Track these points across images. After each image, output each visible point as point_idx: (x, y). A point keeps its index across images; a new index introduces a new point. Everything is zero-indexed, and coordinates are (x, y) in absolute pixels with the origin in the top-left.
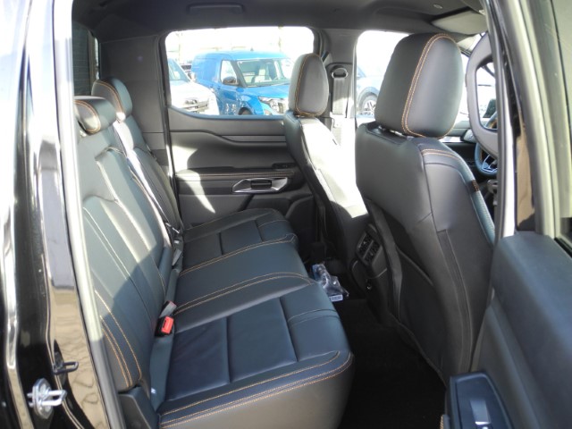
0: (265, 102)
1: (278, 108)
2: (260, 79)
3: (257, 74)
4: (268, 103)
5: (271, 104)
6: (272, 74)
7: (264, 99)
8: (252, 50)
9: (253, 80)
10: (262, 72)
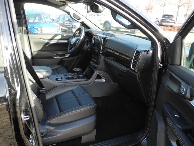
0: (35, 29)
1: (40, 31)
2: (36, 21)
3: (35, 19)
4: (37, 29)
5: (38, 29)
6: (41, 19)
7: (36, 28)
8: (33, 10)
9: (34, 21)
10: (37, 18)
